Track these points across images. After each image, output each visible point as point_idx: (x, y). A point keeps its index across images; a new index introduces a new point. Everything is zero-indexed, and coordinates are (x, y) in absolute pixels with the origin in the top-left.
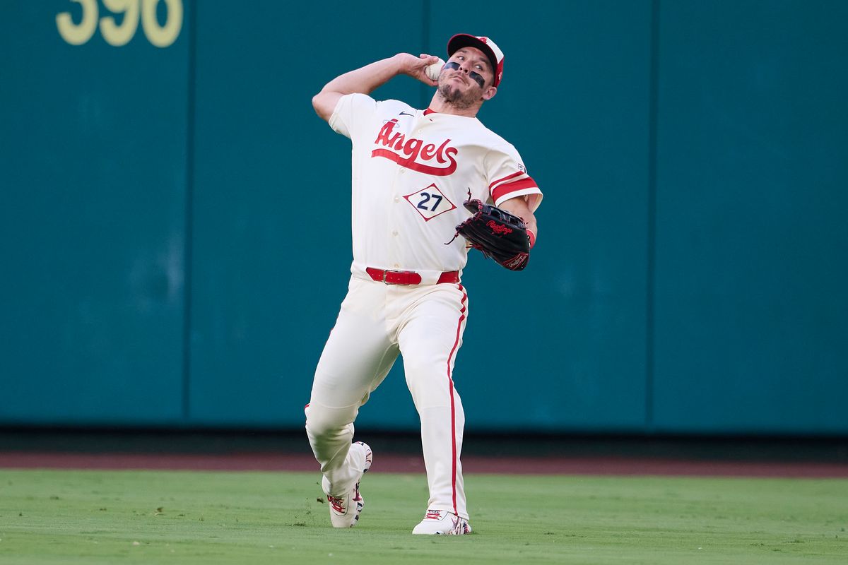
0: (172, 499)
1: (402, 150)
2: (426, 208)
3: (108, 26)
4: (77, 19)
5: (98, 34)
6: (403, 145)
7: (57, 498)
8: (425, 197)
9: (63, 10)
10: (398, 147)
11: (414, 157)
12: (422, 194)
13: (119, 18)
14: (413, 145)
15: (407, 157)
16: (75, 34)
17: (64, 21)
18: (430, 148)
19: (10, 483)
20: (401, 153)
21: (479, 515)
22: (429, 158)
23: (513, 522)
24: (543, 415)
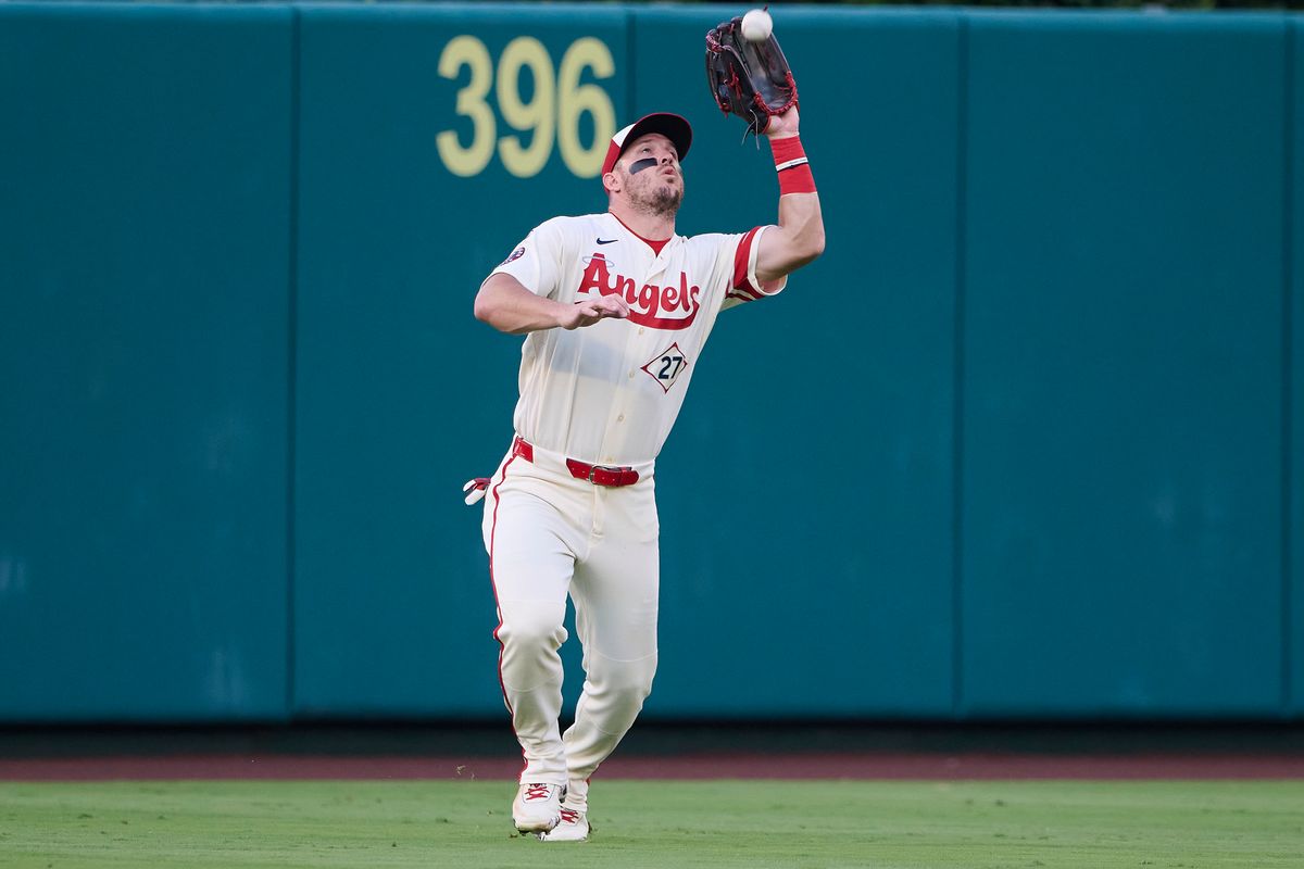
0: (609, 821)
1: (637, 302)
2: (667, 377)
3: (509, 147)
4: (467, 140)
5: (496, 161)
6: (637, 294)
7: (446, 821)
8: (666, 363)
9: (445, 129)
10: (631, 299)
11: (653, 311)
12: (663, 360)
13: (526, 138)
14: (649, 293)
15: (644, 312)
16: (463, 161)
17: (447, 143)
18: (670, 293)
19: (379, 801)
20: (636, 307)
21: (1046, 838)
22: (673, 308)
23: (1096, 847)
24: (1134, 695)
